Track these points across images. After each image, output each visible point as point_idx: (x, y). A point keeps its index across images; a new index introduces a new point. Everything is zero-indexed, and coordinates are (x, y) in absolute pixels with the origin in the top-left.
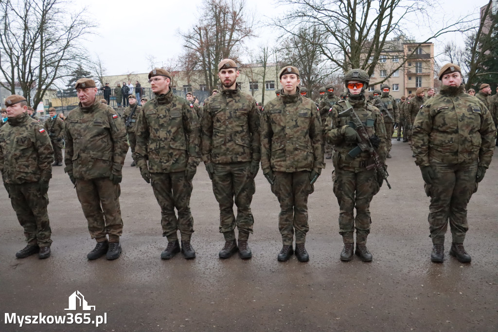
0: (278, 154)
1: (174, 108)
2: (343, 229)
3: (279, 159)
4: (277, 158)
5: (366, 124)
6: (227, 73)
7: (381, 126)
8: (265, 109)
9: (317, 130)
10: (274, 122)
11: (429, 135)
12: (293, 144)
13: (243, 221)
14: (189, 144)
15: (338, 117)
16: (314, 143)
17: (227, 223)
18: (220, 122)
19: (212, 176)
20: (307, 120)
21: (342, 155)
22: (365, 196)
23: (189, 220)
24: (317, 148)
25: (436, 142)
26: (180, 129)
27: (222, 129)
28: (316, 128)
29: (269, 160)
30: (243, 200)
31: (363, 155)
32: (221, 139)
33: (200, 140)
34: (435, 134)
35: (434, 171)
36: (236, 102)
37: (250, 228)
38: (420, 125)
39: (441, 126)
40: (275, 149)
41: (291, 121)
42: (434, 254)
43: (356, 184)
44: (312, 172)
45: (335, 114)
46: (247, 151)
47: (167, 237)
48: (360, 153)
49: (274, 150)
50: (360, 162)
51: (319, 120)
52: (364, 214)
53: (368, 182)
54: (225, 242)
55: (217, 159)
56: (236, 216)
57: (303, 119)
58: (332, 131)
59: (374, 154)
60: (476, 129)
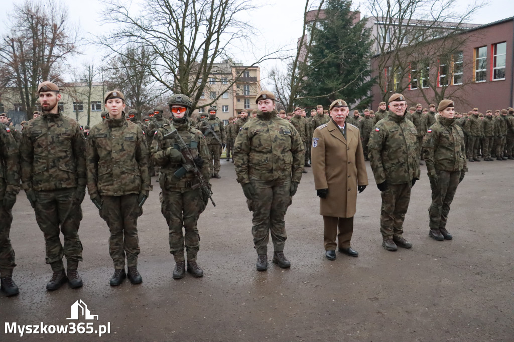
0: (105, 178)
2: (173, 248)
3: (106, 184)
4: (104, 183)
5: (190, 145)
6: (45, 96)
7: (204, 148)
8: (90, 133)
9: (144, 153)
10: (99, 147)
11: (248, 155)
12: (119, 168)
13: (71, 249)
14: (7, 171)
15: (163, 139)
16: (141, 167)
17: (54, 253)
18: (42, 147)
19: (34, 204)
20: (133, 144)
21: (168, 177)
22: (192, 215)
23: (9, 254)
24: (144, 171)
25: (254, 161)
27: (43, 154)
28: (142, 152)
29: (96, 185)
30: (69, 228)
31: (188, 175)
32: (44, 165)
33: (19, 167)
34: (253, 154)
35: (254, 187)
36: (58, 126)
37: (79, 255)
38: (239, 146)
39: (258, 146)
40: (102, 173)
41: (117, 145)
42: (258, 264)
43: (183, 204)
44: (140, 195)
45: (160, 137)
46: (72, 176)
48: (185, 174)
49: (101, 175)
50: (186, 182)
51: (145, 144)
52: (192, 232)
53: (194, 201)
54: (53, 272)
55: (40, 186)
56: (63, 246)
57: (129, 143)
58: (158, 153)
59: (198, 174)
60: (288, 149)
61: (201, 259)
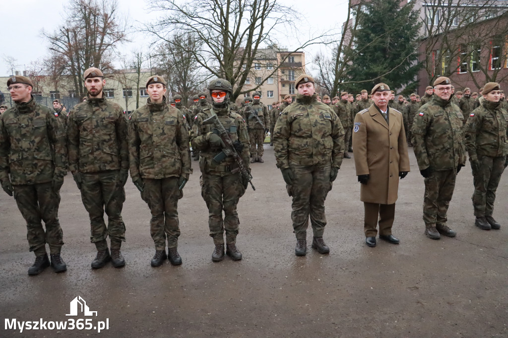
0: (146, 161)
1: (38, 117)
2: (213, 231)
3: (147, 167)
4: (145, 166)
5: (229, 130)
6: (93, 82)
7: (244, 132)
8: (132, 118)
9: (185, 138)
10: (141, 131)
11: (288, 140)
12: (160, 151)
13: (114, 229)
14: (55, 154)
15: (203, 124)
16: (181, 150)
17: (97, 233)
18: (87, 131)
19: (80, 185)
20: (174, 128)
21: (208, 161)
22: (232, 198)
23: (58, 233)
24: (184, 155)
25: (294, 146)
26: (44, 139)
27: (88, 138)
28: (183, 135)
29: (138, 168)
30: (113, 209)
31: (227, 159)
32: (89, 148)
33: (66, 150)
34: (293, 138)
35: (293, 172)
36: (102, 110)
37: (122, 236)
38: (279, 131)
39: (298, 131)
40: (143, 156)
41: (158, 128)
42: (297, 248)
43: (223, 187)
44: (180, 178)
46: (115, 159)
47: (35, 251)
48: (225, 158)
49: (142, 158)
50: (225, 166)
51: (185, 128)
52: (232, 216)
53: (233, 185)
54: (97, 252)
55: (85, 168)
56: (107, 226)
57: (169, 127)
58: (198, 137)
59: (237, 158)
60: (328, 134)
61: (241, 242)
